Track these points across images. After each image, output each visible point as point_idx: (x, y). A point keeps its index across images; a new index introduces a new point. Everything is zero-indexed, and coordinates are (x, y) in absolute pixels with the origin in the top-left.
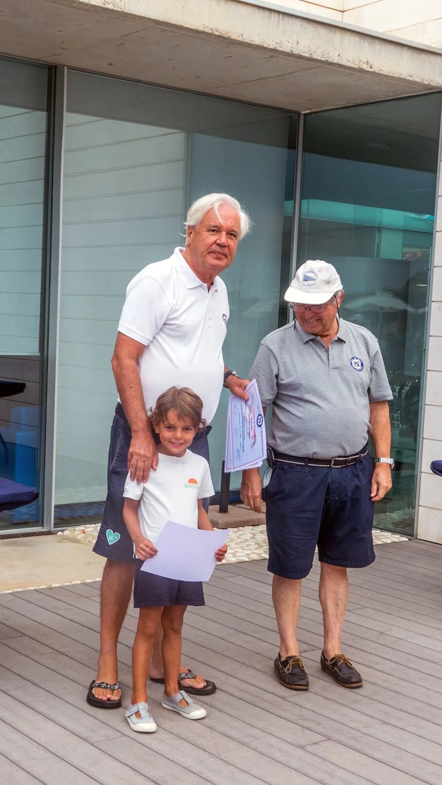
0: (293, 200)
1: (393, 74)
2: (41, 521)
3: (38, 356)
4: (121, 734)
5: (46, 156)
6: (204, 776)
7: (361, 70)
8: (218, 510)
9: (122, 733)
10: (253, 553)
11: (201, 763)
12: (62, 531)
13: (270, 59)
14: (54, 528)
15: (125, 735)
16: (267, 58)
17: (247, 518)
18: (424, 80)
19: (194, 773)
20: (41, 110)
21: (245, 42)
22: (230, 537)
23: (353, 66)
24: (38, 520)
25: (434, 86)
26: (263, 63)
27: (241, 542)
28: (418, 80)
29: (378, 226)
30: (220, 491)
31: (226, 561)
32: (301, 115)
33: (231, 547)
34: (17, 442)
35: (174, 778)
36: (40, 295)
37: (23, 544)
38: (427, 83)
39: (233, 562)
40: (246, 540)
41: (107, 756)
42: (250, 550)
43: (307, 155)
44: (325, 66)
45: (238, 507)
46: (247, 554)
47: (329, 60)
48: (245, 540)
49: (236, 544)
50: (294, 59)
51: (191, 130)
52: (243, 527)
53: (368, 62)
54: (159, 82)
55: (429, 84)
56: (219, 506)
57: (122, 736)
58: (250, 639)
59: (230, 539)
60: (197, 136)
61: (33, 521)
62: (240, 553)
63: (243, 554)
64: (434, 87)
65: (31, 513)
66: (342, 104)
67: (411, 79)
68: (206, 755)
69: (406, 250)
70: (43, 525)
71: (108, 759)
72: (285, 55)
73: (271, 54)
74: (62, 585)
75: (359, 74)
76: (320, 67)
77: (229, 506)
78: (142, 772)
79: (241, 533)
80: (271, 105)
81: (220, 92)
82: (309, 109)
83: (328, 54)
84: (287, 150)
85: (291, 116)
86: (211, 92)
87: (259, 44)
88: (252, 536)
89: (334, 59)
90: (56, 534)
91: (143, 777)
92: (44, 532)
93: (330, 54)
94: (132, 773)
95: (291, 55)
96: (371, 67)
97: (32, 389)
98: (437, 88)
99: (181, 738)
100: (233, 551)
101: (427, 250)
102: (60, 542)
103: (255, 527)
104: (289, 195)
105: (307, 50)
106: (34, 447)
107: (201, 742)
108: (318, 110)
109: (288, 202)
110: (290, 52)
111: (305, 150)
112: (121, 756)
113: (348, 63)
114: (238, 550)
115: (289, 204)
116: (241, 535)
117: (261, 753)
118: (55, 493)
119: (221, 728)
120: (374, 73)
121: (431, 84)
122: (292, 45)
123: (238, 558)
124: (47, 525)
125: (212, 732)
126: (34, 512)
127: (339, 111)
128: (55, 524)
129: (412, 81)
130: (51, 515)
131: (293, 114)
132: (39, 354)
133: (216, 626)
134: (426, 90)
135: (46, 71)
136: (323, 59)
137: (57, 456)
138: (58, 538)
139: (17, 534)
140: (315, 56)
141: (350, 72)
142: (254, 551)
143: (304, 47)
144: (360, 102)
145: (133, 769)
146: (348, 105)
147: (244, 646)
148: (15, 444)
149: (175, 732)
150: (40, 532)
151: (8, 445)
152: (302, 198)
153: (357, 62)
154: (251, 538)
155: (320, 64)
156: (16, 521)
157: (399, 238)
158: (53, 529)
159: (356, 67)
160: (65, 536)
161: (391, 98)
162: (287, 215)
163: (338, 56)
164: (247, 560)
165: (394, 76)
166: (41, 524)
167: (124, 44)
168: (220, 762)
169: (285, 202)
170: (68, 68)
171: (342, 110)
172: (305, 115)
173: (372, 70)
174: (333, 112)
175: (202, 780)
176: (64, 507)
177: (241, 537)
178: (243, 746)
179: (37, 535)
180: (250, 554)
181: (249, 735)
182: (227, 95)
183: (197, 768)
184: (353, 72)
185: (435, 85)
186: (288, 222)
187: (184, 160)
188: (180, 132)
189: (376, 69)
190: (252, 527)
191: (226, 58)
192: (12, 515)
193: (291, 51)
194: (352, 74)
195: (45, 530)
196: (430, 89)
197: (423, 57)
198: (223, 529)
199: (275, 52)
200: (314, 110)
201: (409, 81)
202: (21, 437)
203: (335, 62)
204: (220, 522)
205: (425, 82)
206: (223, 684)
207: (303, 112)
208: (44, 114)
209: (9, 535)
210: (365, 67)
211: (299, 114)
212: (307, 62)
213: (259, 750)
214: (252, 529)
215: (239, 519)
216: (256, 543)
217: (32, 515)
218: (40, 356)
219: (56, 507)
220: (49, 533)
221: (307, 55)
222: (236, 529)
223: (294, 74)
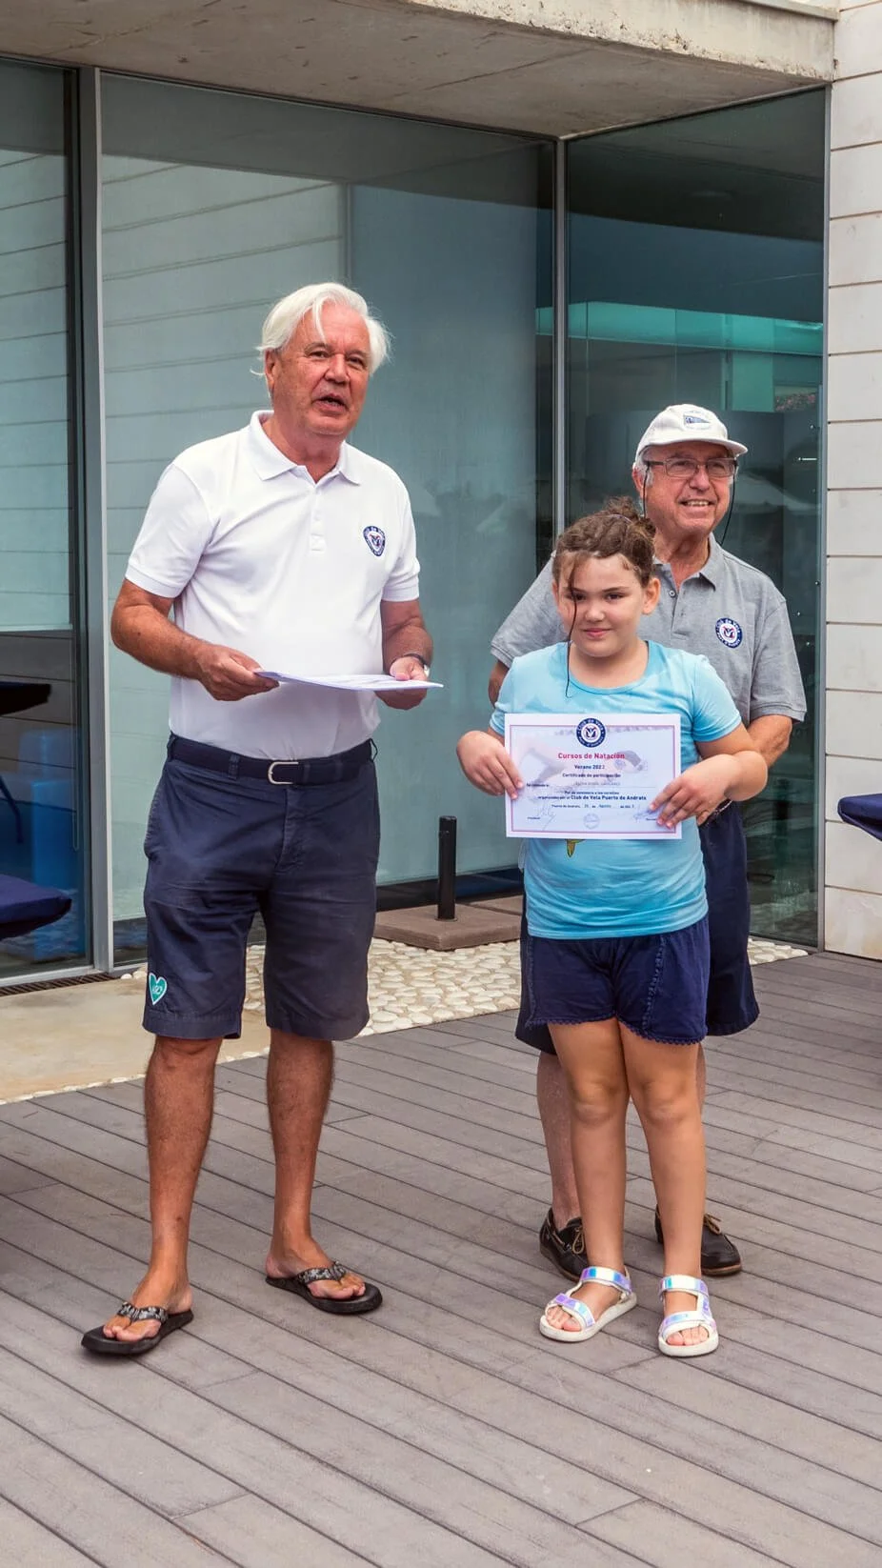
0: (551, 305)
1: (727, 57)
2: (88, 954)
3: (68, 631)
4: (252, 1369)
5: (66, 242)
6: (418, 1442)
7: (666, 54)
8: (436, 914)
9: (254, 1367)
10: (506, 995)
11: (410, 1417)
12: (131, 972)
13: (492, 38)
14: (115, 966)
15: (260, 1370)
16: (484, 38)
17: (493, 927)
18: (789, 68)
19: (396, 1438)
20: (54, 152)
21: (439, 9)
22: (460, 967)
23: (650, 45)
24: (83, 952)
25: (808, 78)
26: (477, 48)
27: (483, 975)
28: (777, 67)
29: (725, 348)
30: (437, 877)
31: (454, 1012)
32: (559, 144)
33: (463, 985)
34: (36, 799)
35: (358, 1450)
36: (67, 511)
37: (52, 1002)
38: (795, 73)
39: (467, 1016)
40: (493, 971)
41: (225, 1413)
42: (500, 989)
43: (577, 218)
44: (597, 47)
45: (476, 906)
46: (494, 999)
47: (604, 37)
48: (489, 970)
49: (473, 978)
50: (537, 37)
51: (349, 179)
52: (486, 945)
53: (678, 37)
54: (279, 90)
55: (799, 75)
56: (436, 906)
57: (252, 1373)
58: (503, 1165)
59: (461, 969)
60: (360, 189)
61: (73, 954)
62: (481, 996)
63: (488, 999)
64: (808, 81)
65: (69, 939)
66: (636, 118)
67: (762, 66)
68: (419, 1401)
69: (781, 392)
70: (92, 962)
71: (226, 1420)
72: (522, 31)
73: (492, 29)
74: (131, 1079)
75: (663, 60)
76: (587, 50)
77: (456, 905)
78: (293, 1442)
79: (483, 957)
80: (500, 125)
81: (398, 105)
82: (573, 131)
83: (602, 25)
84: (535, 210)
85: (541, 146)
86: (381, 105)
87: (466, 10)
88: (504, 962)
89: (615, 34)
90: (119, 978)
91: (295, 1451)
92: (96, 976)
93: (605, 25)
94: (274, 1444)
95: (530, 30)
96: (685, 47)
97: (62, 694)
98: (814, 81)
99: (371, 1370)
100: (466, 994)
101: (814, 390)
102: (126, 994)
103: (510, 944)
104: (544, 296)
105: (561, 18)
106: (70, 807)
107: (410, 1374)
108: (591, 131)
109: (542, 310)
110: (527, 23)
111: (571, 208)
112: (251, 1412)
113: (641, 41)
114: (475, 991)
115: (545, 313)
116: (482, 961)
117: (527, 1390)
118: (115, 897)
119: (451, 1344)
120: (691, 58)
121: (803, 74)
122: (531, 11)
123: (478, 1007)
124: (100, 962)
125: (430, 1355)
126: (75, 938)
127: (630, 132)
128: (116, 959)
129: (765, 69)
130: (108, 942)
131: (543, 142)
132: (69, 627)
133: (436, 1142)
134: (794, 86)
135: (60, 79)
136: (591, 35)
137: (113, 823)
138: (122, 985)
139: (41, 983)
140: (576, 31)
141: (646, 57)
142: (506, 992)
143: (554, 14)
144: (669, 113)
145: (276, 1436)
146: (649, 120)
147: (491, 1180)
148: (29, 804)
149: (360, 1356)
150: (87, 976)
151: (18, 806)
152: (570, 299)
153: (657, 38)
154: (503, 966)
155: (588, 45)
156: (39, 956)
157: (765, 370)
158: (112, 969)
159: (656, 47)
160: (136, 981)
161: (728, 104)
162: (541, 334)
163: (622, 27)
164: (494, 1009)
165: (730, 61)
166: (87, 960)
167: (205, 21)
168: (447, 1413)
169: (537, 310)
170: (101, 71)
171: (637, 130)
172: (567, 142)
173: (686, 52)
174: (618, 134)
175: (413, 1450)
176: (134, 924)
177: (480, 965)
178: (492, 1379)
179: (81, 983)
180: (499, 999)
181: (504, 1357)
182: (410, 110)
183: (402, 1427)
184: (652, 58)
185: (809, 76)
186: (544, 348)
187: (340, 237)
188: (330, 185)
189: (696, 48)
190: (504, 945)
191: (405, 40)
192: (31, 945)
193: (530, 22)
194: (649, 61)
195: (97, 971)
196: (801, 84)
197: (783, 23)
198: (446, 951)
199: (498, 26)
200: (583, 133)
201: (758, 69)
202: (41, 789)
203: (616, 39)
204: (440, 937)
205: (790, 72)
206: (450, 1257)
207: (562, 138)
208: (59, 161)
209: (26, 985)
210: (673, 47)
211: (554, 140)
212: (561, 41)
213: (524, 1383)
214: (504, 949)
215: (477, 930)
216: (511, 976)
217: (70, 943)
218: (73, 631)
219: (116, 924)
220: (105, 977)
221: (561, 29)
222: (471, 951)
223: (538, 66)
